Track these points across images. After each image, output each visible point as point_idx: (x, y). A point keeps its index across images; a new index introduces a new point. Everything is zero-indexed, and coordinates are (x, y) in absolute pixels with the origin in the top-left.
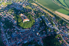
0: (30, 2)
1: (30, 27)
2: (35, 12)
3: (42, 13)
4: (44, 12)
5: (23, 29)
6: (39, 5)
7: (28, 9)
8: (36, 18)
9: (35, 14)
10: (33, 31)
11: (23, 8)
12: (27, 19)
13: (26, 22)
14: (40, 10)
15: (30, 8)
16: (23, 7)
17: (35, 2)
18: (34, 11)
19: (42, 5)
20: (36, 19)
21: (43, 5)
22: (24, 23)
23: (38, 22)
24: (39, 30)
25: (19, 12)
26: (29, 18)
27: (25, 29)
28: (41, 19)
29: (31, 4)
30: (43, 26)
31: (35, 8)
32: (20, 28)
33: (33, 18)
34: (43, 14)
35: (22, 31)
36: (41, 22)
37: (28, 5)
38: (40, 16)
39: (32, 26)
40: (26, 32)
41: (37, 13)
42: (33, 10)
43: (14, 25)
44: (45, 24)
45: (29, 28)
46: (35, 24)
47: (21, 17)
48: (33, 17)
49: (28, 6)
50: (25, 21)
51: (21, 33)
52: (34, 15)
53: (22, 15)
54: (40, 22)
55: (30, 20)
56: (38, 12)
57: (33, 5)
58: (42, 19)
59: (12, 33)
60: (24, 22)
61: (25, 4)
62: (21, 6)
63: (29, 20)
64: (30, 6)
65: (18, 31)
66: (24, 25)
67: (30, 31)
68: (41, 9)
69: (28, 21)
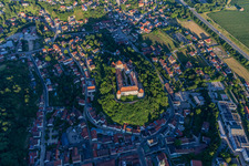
0: (174, 15)
1: (141, 123)
2: (182, 60)
3: (212, 73)
4: (225, 68)
5: (110, 122)
6: (210, 32)
8: (178, 90)
9: (182, 69)
12: (136, 87)
13: (128, 100)
14: (208, 54)
15: (166, 40)
17: (195, 18)
18: (179, 54)
20: (179, 95)
22: (120, 100)
23: (182, 109)
24: (175, 147)
26: (145, 85)
27: (118, 125)
28: (198, 100)
29: (176, 25)
31: (186, 41)
33: (166, 86)
34: (217, 75)
35: (105, 130)
36: (199, 111)
37: (161, 27)
38: (199, 85)
39: (151, 121)
41: (193, 67)
42: (176, 50)
43: (83, 98)
44: (213, 128)
45: (135, 128)
46: (166, 114)
48: (166, 79)
49: (158, 33)
50: (127, 93)
51: (99, 136)
52: (176, 75)
53: (120, 66)
54: (192, 110)
55: (149, 94)
57: (184, 30)
58: (208, 100)
59: (67, 125)
60: (119, 96)
61: (152, 22)
63: (141, 95)
64: (168, 32)
65: (91, 125)
66: (116, 110)
68: (217, 50)
69: (136, 97)
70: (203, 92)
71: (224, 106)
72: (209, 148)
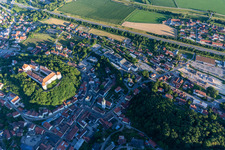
0: (36, 19)
1: (73, 94)
2: (66, 44)
3: (88, 42)
4: (93, 36)
5: (52, 108)
6: (68, 20)
7: (40, 44)
8: (78, 62)
9: (70, 49)
10: (85, 103)
11: (20, 44)
12: (53, 73)
13: (54, 86)
14: (78, 32)
15: (44, 37)
16: (19, 40)
17: (52, 15)
18: (61, 42)
19: (78, 18)
20: (81, 64)
21: (81, 16)
22: (48, 89)
23: (89, 70)
24: (102, 91)
25: (14, 63)
26: (57, 69)
27: (60, 106)
28: (94, 60)
29: (43, 25)
30: (107, 75)
31: (59, 32)
32: (42, 111)
33: (69, 64)
34: (92, 41)
35: (52, 117)
36: (99, 65)
37: (32, 31)
38: (88, 51)
39: (78, 88)
40: (66, 113)
41: (75, 45)
42: (56, 41)
43: (14, 111)
44: (112, 68)
45: (72, 99)
46: (83, 79)
47: (28, 77)
48: (66, 60)
49: (34, 35)
50: (50, 82)
51: (52, 123)
52: (70, 55)
53: (28, 68)
54: (95, 67)
55: (64, 73)
56: (77, 43)
57: (52, 26)
58: (98, 57)
60: (45, 87)
61: (21, 30)
62: (11, 42)
63: (59, 77)
64: (41, 32)
66: (51, 96)
67: (78, 104)
68: (81, 28)
69: (57, 81)
70: (93, 54)
71: (108, 54)
72: (117, 78)
